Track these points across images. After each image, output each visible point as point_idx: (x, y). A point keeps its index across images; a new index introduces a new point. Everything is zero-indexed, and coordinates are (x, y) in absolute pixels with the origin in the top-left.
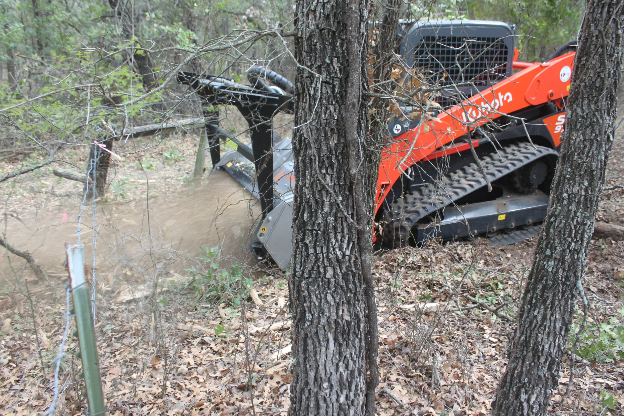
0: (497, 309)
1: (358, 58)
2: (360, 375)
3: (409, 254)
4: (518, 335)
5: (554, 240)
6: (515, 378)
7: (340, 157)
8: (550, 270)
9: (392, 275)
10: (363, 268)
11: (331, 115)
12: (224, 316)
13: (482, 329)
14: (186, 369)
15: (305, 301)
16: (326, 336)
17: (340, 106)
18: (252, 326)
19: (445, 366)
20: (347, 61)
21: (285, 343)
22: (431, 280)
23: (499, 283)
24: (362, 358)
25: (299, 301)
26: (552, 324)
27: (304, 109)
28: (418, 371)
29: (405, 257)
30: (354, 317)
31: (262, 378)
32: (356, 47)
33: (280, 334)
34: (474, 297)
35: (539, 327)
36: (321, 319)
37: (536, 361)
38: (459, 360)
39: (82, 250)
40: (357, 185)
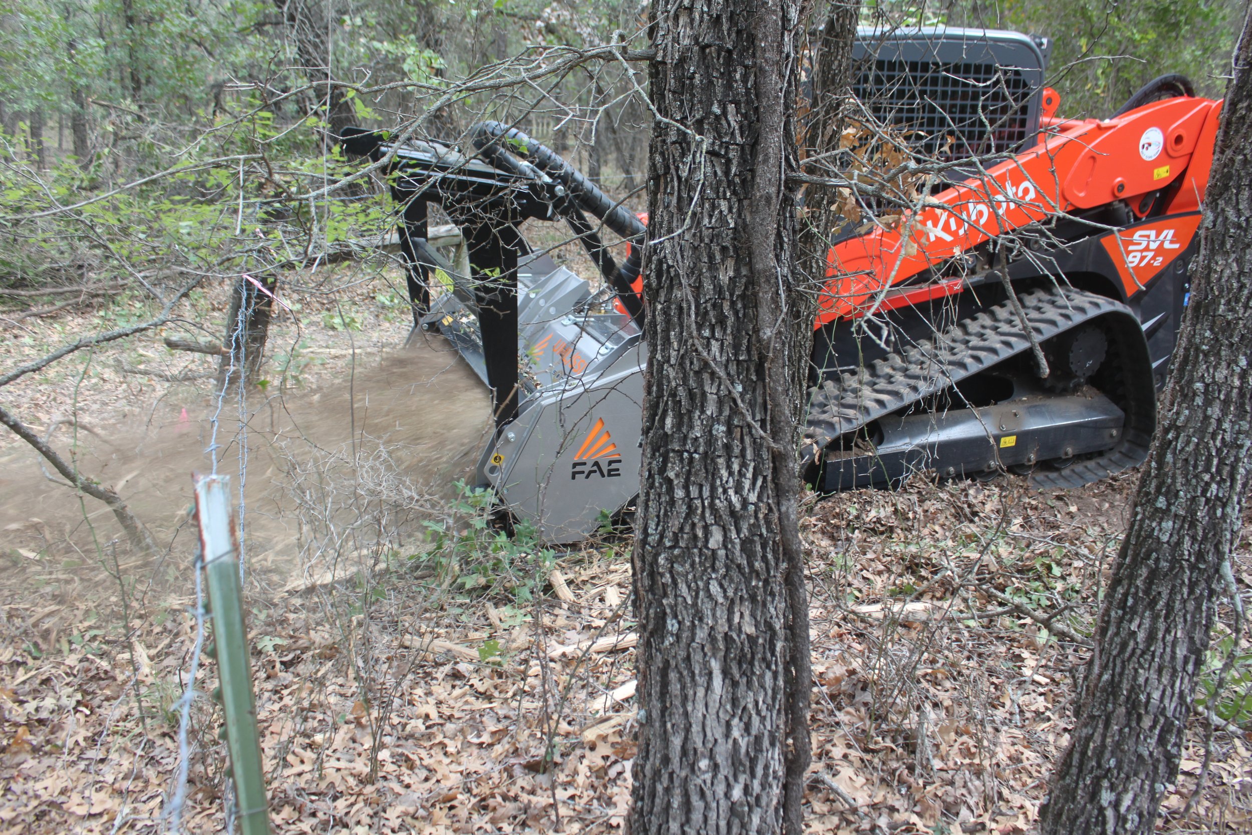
0: (1051, 618)
1: (778, 104)
2: (773, 744)
3: (870, 503)
4: (1096, 669)
5: (1174, 478)
6: (1090, 759)
7: (739, 305)
8: (1165, 538)
9: (835, 546)
10: (783, 530)
11: (722, 219)
12: (498, 622)
13: (1019, 658)
14: (423, 728)
15: (665, 595)
16: (706, 664)
17: (740, 201)
18: (554, 643)
19: (944, 731)
20: (756, 109)
21: (620, 678)
22: (914, 557)
23: (1054, 565)
24: (779, 711)
25: (654, 594)
26: (1168, 650)
27: (667, 207)
28: (888, 740)
29: (863, 510)
30: (762, 628)
31: (574, 747)
32: (774, 83)
33: (610, 660)
34: (1003, 591)
35: (1141, 656)
36: (698, 631)
37: (1134, 724)
38: (970, 718)
39: (225, 485)
40: (772, 361)
